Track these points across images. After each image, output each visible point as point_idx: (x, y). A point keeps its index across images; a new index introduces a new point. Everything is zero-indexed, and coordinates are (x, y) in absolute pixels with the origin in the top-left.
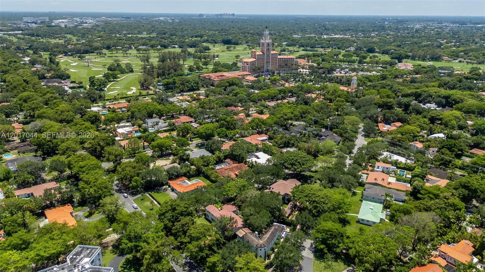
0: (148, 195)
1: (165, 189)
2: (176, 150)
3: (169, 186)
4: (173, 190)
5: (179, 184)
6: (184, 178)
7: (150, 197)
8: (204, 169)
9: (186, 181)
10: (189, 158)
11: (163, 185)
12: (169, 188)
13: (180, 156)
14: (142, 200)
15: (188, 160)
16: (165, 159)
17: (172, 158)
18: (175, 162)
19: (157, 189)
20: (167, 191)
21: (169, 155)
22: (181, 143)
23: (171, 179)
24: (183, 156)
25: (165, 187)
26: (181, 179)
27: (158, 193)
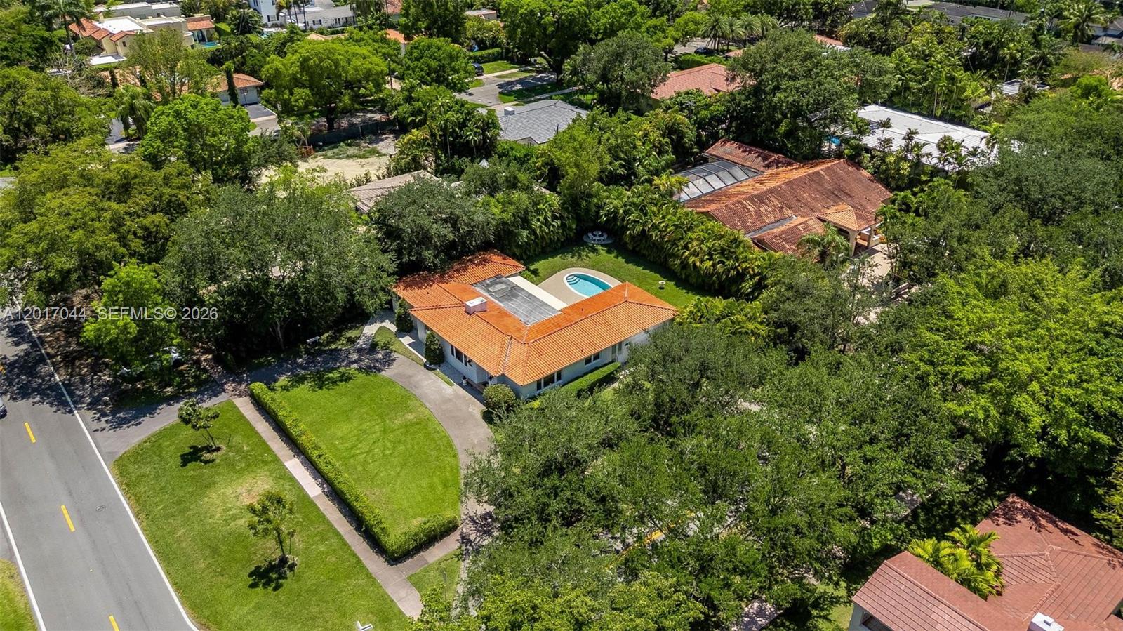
0: (245, 406)
1: (373, 347)
2: (409, 99)
3: (406, 325)
4: (436, 356)
5: (482, 309)
6: (498, 263)
7: (263, 427)
8: (615, 200)
9: (519, 281)
10: (493, 140)
11: (356, 315)
12: (407, 340)
13: (444, 129)
14: (192, 456)
15: (486, 148)
16: (353, 150)
17: (389, 146)
18: (415, 165)
19: (313, 353)
20: (388, 361)
21: (375, 131)
22: (434, 64)
23: (410, 270)
24: (463, 125)
25: (370, 330)
26: (478, 271)
27: (321, 382)
